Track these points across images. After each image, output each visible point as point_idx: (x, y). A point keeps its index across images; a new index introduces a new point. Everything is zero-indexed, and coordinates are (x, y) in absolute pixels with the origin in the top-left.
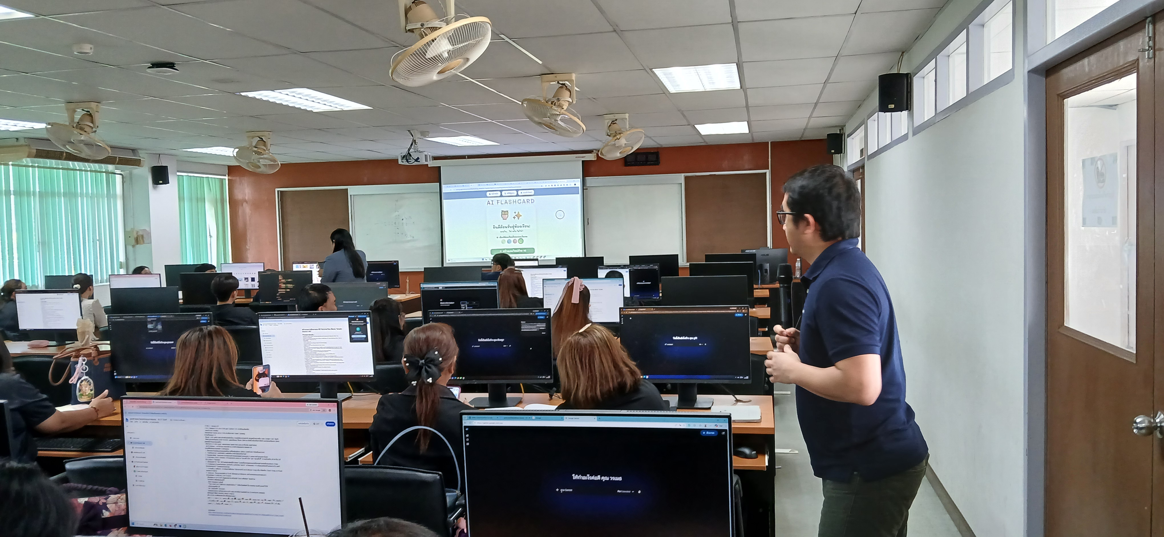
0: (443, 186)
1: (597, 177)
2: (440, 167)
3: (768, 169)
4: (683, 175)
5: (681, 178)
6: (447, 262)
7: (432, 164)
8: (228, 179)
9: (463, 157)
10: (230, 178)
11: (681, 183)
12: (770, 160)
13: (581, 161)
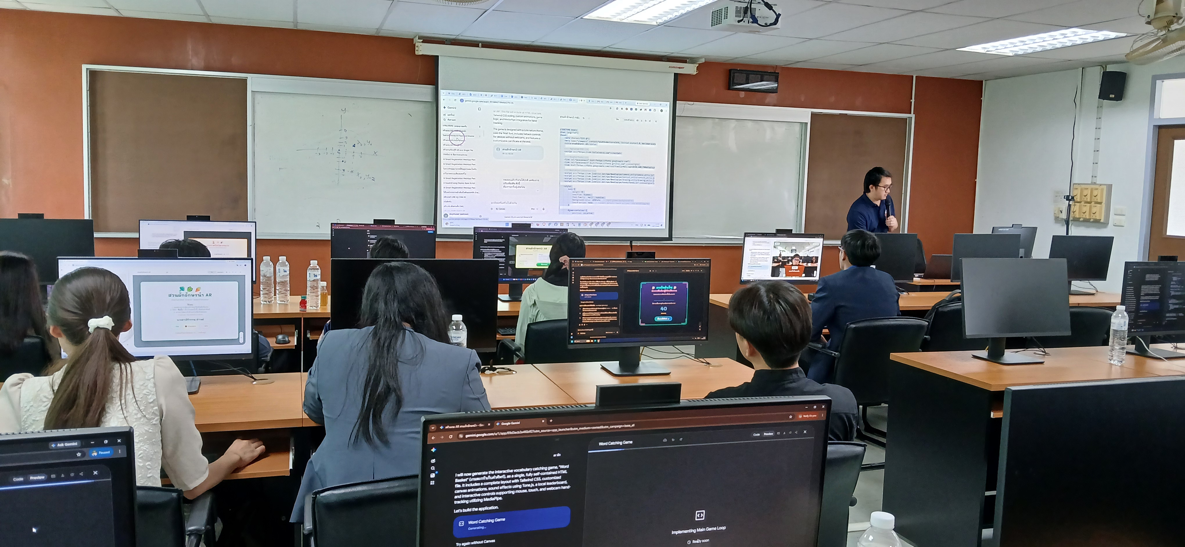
0: (442, 93)
1: (692, 103)
2: (438, 56)
3: (911, 113)
4: (809, 111)
5: (804, 115)
6: (444, 226)
7: (423, 49)
9: (474, 44)
11: (807, 123)
12: (913, 101)
13: (673, 74)
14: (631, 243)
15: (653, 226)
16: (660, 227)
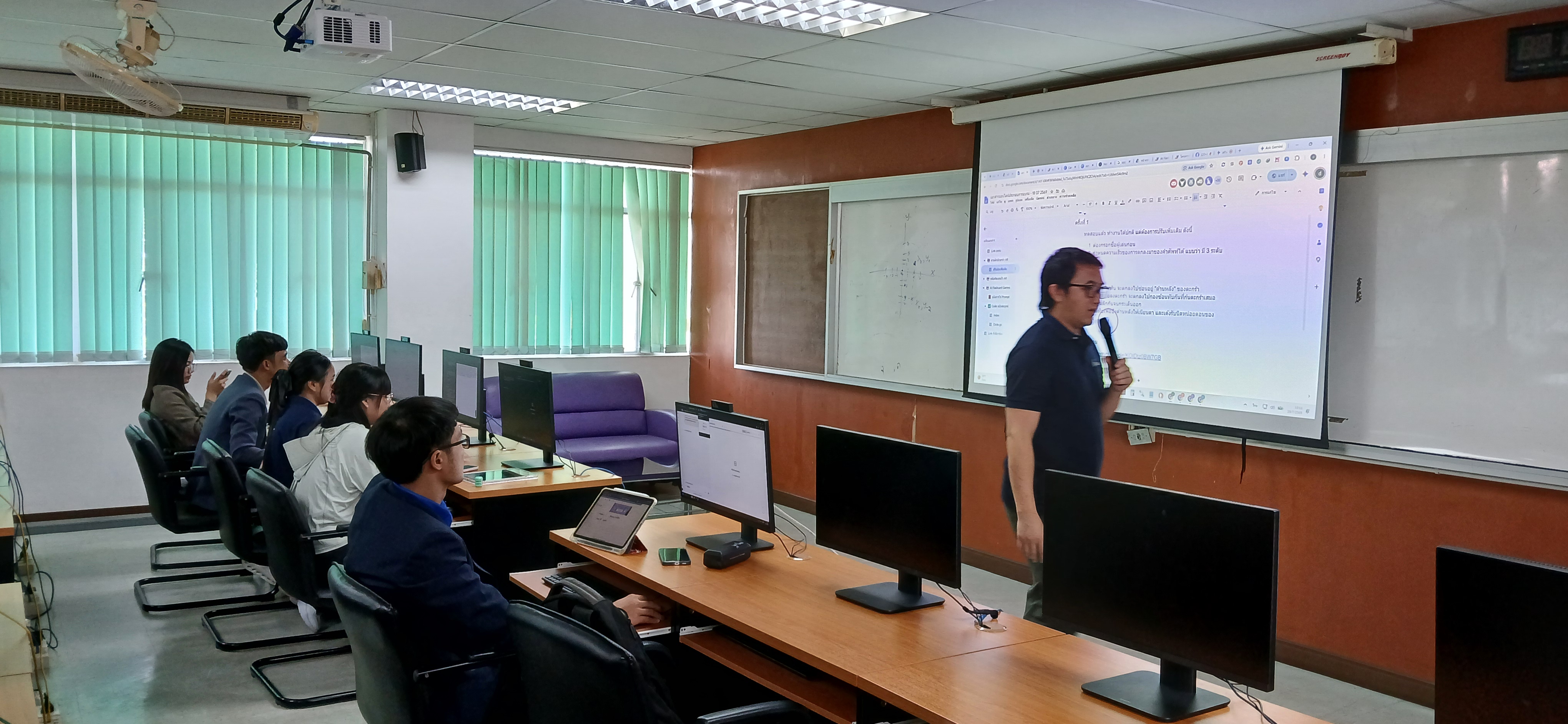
1: (1394, 129)
7: (962, 116)
8: (693, 173)
10: (694, 171)
13: (1341, 70)
14: (1244, 442)
15: (1290, 412)
16: (1304, 416)
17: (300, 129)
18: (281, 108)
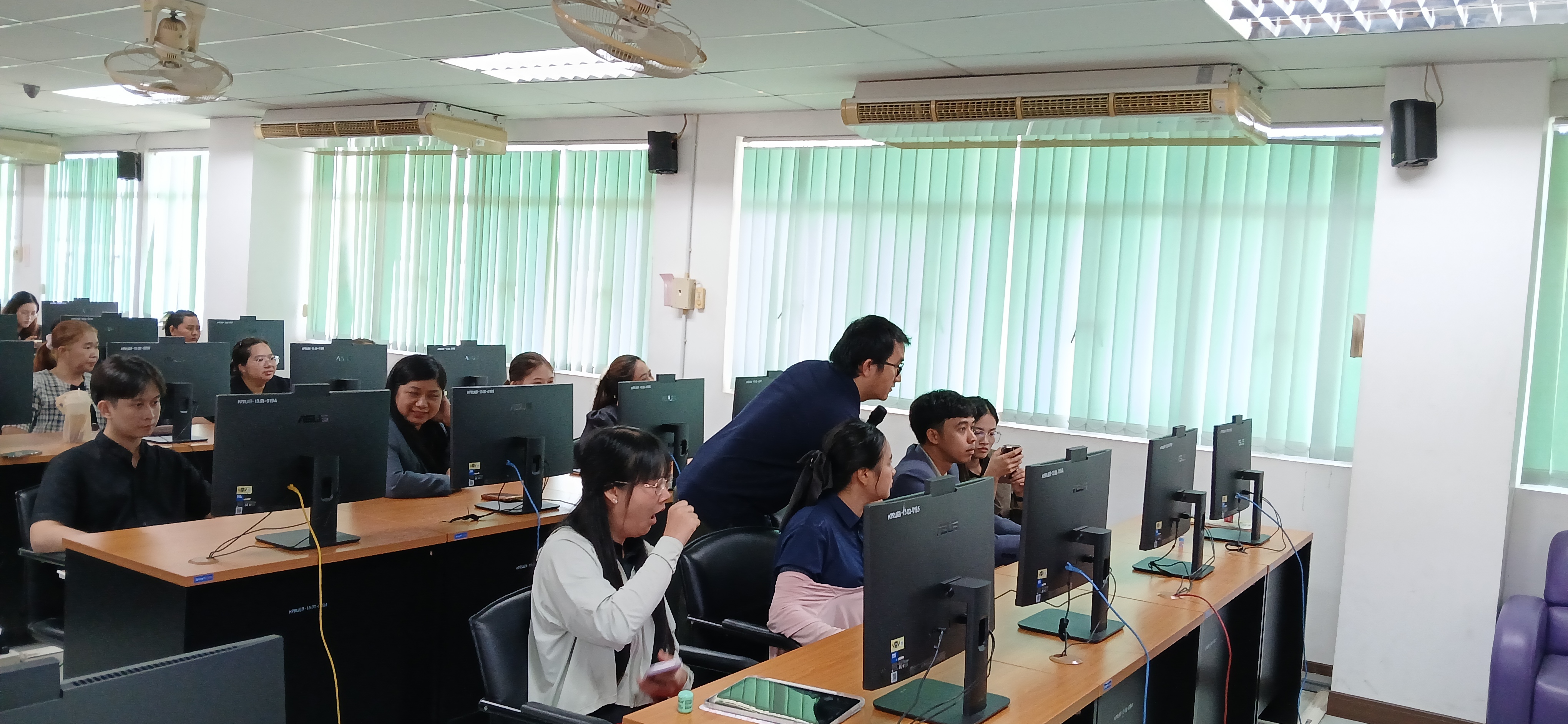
17: (1211, 111)
18: (1188, 83)
